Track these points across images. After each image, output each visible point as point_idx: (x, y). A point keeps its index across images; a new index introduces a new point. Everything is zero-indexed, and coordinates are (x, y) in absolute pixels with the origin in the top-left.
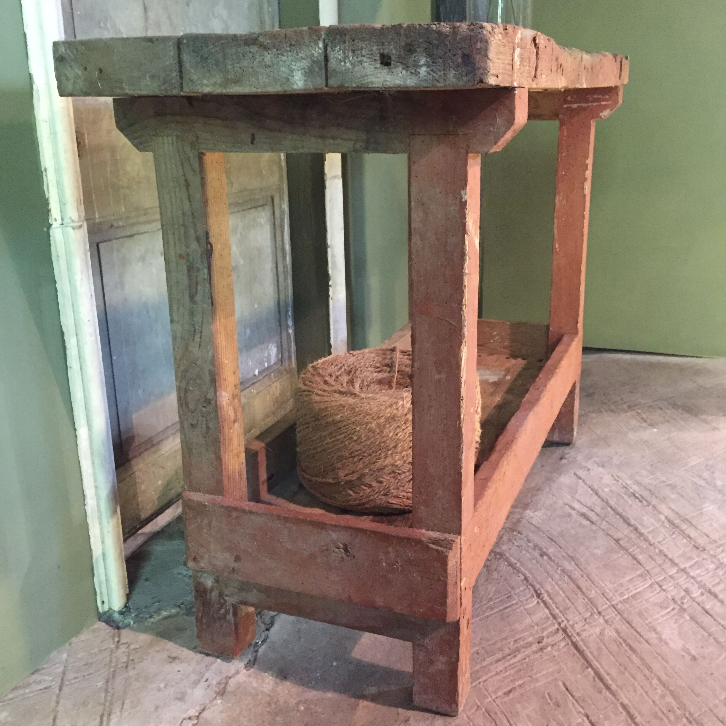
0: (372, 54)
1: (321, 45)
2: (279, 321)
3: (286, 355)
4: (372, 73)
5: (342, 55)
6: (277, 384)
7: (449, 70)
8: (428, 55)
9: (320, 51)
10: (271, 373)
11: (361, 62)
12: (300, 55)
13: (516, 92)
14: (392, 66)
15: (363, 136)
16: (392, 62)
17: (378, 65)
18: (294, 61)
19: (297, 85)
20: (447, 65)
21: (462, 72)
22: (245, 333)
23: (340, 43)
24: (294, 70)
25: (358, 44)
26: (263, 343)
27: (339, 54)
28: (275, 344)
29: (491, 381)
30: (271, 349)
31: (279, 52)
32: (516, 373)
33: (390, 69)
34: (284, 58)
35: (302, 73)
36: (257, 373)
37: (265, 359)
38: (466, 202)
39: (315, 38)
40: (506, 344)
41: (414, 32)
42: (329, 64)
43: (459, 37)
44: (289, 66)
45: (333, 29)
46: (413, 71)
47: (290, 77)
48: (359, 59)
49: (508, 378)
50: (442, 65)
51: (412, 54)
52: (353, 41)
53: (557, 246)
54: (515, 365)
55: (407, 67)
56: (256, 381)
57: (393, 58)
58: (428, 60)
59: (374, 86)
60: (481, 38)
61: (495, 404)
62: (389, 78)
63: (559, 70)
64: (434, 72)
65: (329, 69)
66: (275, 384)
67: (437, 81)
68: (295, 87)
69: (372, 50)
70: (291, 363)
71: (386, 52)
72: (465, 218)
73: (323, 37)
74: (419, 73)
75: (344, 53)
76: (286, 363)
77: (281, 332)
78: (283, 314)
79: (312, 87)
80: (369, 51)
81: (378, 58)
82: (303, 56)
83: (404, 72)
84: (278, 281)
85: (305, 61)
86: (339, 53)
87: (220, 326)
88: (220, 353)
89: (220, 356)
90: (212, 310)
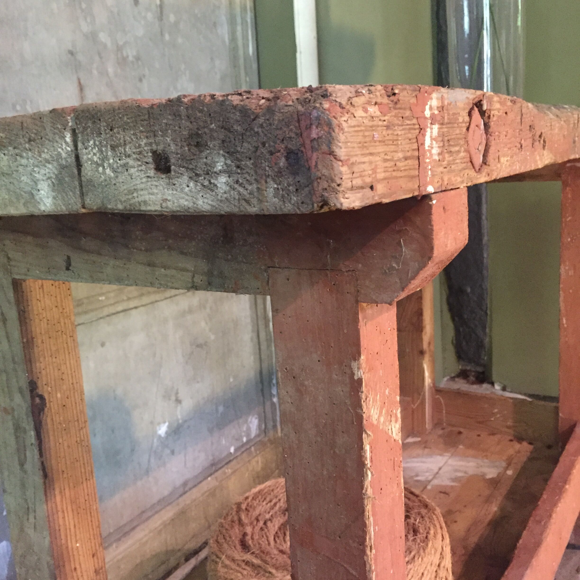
0: (140, 153)
1: (68, 138)
2: (262, 390)
3: (270, 424)
4: (143, 186)
5: (98, 155)
6: (259, 459)
7: (266, 182)
8: (228, 153)
9: (69, 149)
10: (250, 447)
11: (126, 166)
12: (43, 155)
13: (434, 202)
14: (173, 173)
15: (203, 265)
16: (173, 167)
17: (152, 173)
18: (37, 166)
19: (45, 205)
20: (260, 172)
21: (289, 185)
22: (217, 410)
23: (93, 134)
24: (38, 180)
25: (119, 136)
26: (241, 417)
27: (95, 154)
28: (256, 416)
29: (489, 476)
30: (251, 422)
31: (17, 151)
32: (519, 467)
33: (169, 178)
34: (24, 161)
35: (49, 185)
36: (232, 450)
37: (243, 434)
38: (360, 381)
39: (59, 127)
40: (508, 423)
41: (201, 111)
42: (83, 169)
43: (278, 116)
44: (31, 174)
45: (83, 111)
46: (206, 183)
47: (34, 192)
48: (121, 162)
49: (510, 472)
50: (252, 172)
51: (201, 152)
52: (111, 130)
53: (564, 321)
54: (519, 452)
55: (197, 175)
56: (232, 458)
57: (173, 161)
58: (229, 162)
59: (149, 208)
60: (318, 118)
61: (490, 517)
62: (169, 194)
63: (537, 143)
64: (241, 185)
65: (83, 179)
66: (256, 459)
67: (247, 201)
68: (43, 208)
69: (140, 146)
70: (277, 432)
71: (160, 148)
72: (361, 407)
73: (70, 124)
74: (215, 185)
75: (101, 151)
76: (271, 433)
77: (264, 403)
78: (266, 384)
79: (64, 208)
80: (136, 148)
81: (150, 160)
82: (47, 157)
83: (192, 184)
84: (260, 349)
85: (50, 166)
86: (95, 151)
87: (62, 501)
88: (63, 537)
89: (63, 541)
90: (45, 483)
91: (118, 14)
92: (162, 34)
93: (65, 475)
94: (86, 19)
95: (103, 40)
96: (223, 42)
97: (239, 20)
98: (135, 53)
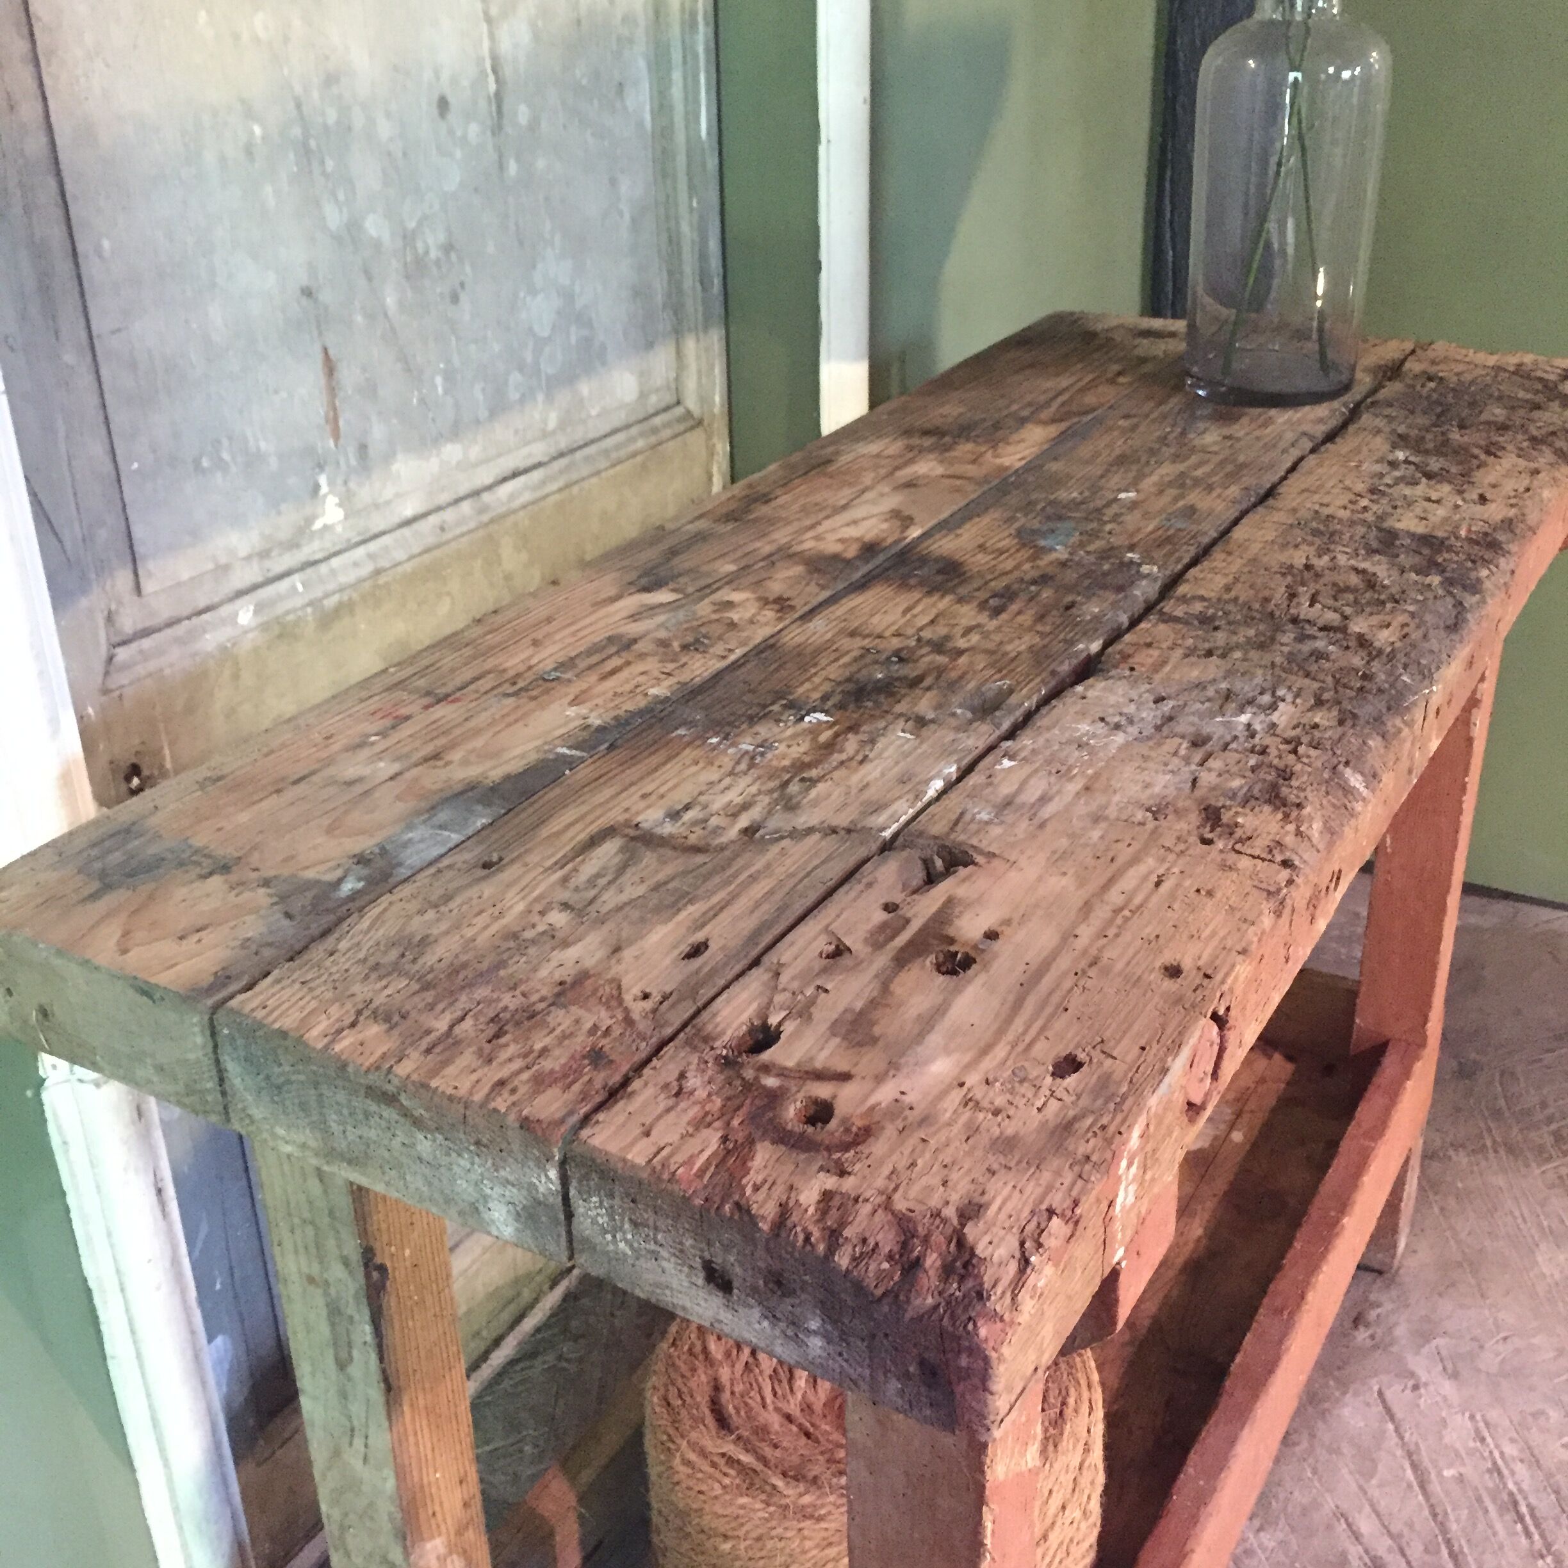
0: (682, 1251)
1: (553, 1174)
4: (683, 1289)
5: (606, 1219)
7: (885, 1375)
8: (828, 1317)
9: (552, 1187)
11: (654, 1255)
12: (503, 1172)
14: (735, 1297)
16: (736, 1291)
17: (700, 1281)
18: (489, 1180)
20: (878, 1361)
21: (920, 1394)
23: (599, 1191)
24: (490, 1197)
25: (645, 1215)
27: (599, 1214)
32: (1259, 1120)
33: (729, 1300)
35: (509, 1212)
39: (537, 1153)
42: (575, 1221)
44: (476, 1184)
46: (790, 1333)
47: (481, 1208)
48: (650, 1247)
49: (1237, 1137)
50: (866, 1356)
51: (785, 1296)
52: (633, 1202)
55: (775, 1317)
57: (737, 1284)
58: (829, 1327)
60: (970, 1348)
62: (726, 1318)
64: (846, 1360)
65: (574, 1231)
69: (682, 1243)
71: (717, 1261)
73: (557, 1159)
74: (805, 1343)
75: (612, 1217)
80: (675, 1241)
81: (698, 1266)
82: (511, 1178)
83: (766, 1324)
85: (514, 1190)
86: (600, 1211)
87: (413, 1419)
88: (415, 1473)
89: (416, 1479)
90: (388, 1403)
91: (405, 154)
92: (501, 166)
93: (418, 1376)
94: (334, 194)
95: (373, 232)
96: (640, 124)
97: (677, 56)
98: (442, 237)
